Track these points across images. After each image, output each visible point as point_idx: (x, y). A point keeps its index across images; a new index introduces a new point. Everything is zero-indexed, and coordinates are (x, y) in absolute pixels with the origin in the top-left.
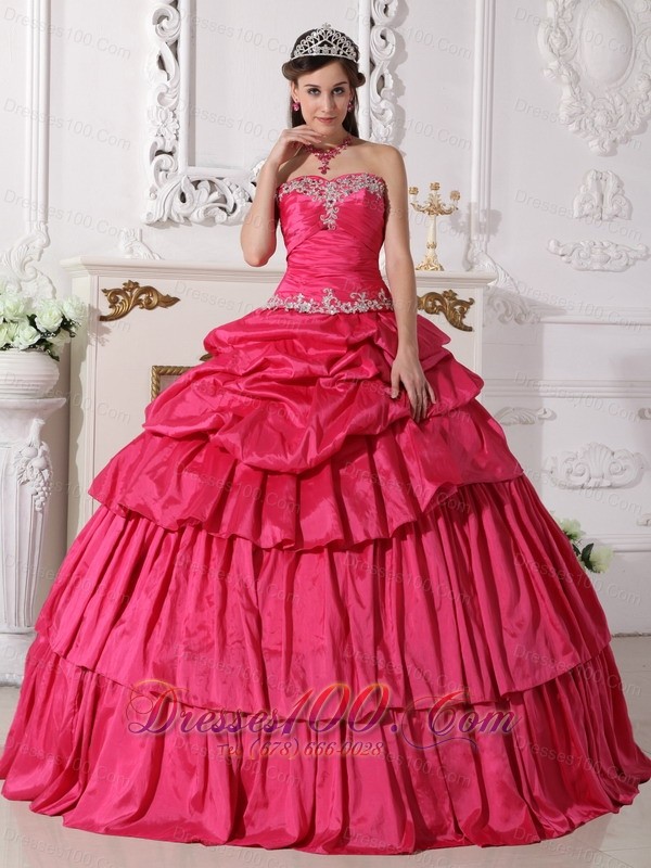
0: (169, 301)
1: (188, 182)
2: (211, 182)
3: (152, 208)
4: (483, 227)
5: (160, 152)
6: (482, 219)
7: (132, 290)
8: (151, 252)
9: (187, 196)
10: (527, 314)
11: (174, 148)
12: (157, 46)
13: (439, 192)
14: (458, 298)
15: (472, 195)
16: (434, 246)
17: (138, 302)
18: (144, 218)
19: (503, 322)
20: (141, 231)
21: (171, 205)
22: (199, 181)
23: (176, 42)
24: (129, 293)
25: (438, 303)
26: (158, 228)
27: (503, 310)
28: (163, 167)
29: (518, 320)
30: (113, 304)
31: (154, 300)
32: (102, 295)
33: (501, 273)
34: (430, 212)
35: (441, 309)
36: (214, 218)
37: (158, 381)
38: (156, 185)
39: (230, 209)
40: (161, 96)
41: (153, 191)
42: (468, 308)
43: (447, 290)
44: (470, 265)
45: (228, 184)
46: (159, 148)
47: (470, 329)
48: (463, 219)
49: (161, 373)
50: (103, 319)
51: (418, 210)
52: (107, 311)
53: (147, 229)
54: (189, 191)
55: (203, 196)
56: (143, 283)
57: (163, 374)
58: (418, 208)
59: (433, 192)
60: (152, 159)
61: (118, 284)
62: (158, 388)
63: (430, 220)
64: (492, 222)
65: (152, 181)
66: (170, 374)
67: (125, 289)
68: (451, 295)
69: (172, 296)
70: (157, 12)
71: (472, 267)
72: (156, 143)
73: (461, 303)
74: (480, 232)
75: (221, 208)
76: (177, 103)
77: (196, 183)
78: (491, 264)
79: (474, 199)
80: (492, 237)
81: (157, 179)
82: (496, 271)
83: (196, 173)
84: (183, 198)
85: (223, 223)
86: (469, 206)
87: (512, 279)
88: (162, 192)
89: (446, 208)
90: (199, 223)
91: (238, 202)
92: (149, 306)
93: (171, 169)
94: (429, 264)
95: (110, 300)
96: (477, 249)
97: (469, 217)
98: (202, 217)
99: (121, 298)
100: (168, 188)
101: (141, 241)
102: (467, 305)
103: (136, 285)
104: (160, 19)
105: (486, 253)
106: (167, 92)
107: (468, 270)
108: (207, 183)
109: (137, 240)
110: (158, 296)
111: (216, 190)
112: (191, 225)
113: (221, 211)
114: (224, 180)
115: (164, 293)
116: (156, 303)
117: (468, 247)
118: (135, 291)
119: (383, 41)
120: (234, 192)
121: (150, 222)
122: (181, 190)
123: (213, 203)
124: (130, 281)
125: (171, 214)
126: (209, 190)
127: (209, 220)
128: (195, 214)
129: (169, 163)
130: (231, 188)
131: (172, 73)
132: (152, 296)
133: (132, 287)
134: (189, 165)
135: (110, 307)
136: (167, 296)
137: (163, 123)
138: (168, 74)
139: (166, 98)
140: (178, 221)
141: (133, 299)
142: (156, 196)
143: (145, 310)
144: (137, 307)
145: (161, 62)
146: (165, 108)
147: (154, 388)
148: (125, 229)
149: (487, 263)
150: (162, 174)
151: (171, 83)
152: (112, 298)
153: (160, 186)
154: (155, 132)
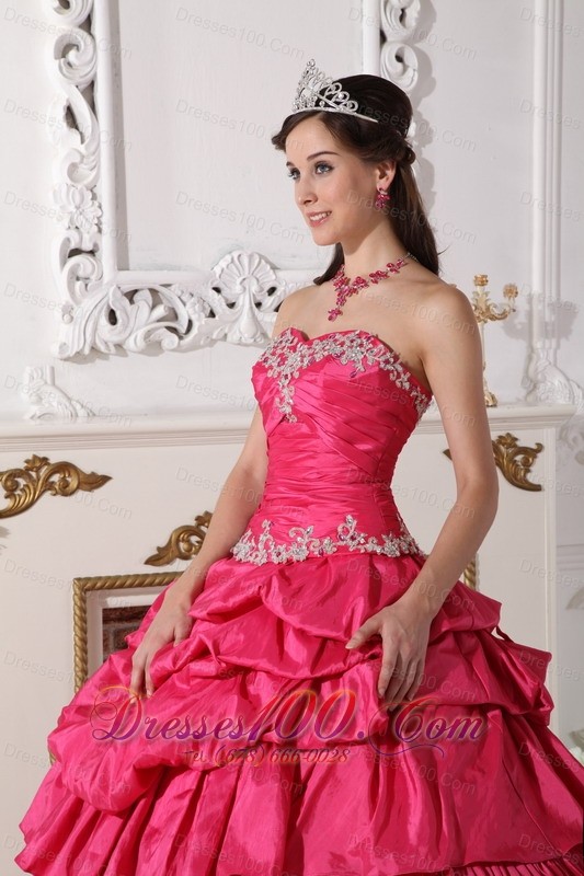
0: (95, 482)
1: (119, 294)
2: (153, 292)
3: (64, 335)
4: (549, 328)
5: (75, 252)
6: (549, 317)
7: (38, 470)
8: (69, 399)
9: (118, 314)
11: (96, 245)
12: (63, 92)
13: (487, 288)
14: (520, 444)
15: (534, 282)
17: (48, 486)
18: (55, 349)
20: (53, 369)
21: (95, 330)
22: (136, 291)
23: (92, 84)
24: (34, 474)
26: (78, 363)
28: (81, 273)
30: (10, 492)
31: (73, 482)
36: (159, 343)
37: (83, 600)
38: (71, 302)
39: (183, 328)
40: (73, 170)
41: (67, 310)
42: (535, 457)
43: (503, 433)
44: (532, 385)
45: (178, 292)
46: (73, 246)
47: (537, 488)
48: (521, 318)
49: (87, 587)
52: (3, 504)
53: (61, 366)
54: (121, 307)
55: (141, 317)
56: (55, 458)
57: (93, 588)
59: (479, 289)
60: (63, 263)
61: (17, 461)
64: (563, 320)
65: (65, 297)
66: (101, 588)
67: (27, 469)
68: (510, 441)
69: (100, 472)
70: (62, 38)
71: (535, 387)
72: (68, 240)
73: (525, 450)
74: (547, 337)
75: (169, 328)
76: (97, 177)
77: (131, 296)
78: (563, 380)
79: (536, 288)
80: (563, 341)
81: (72, 293)
82: (571, 393)
83: (129, 280)
84: (112, 318)
85: (173, 350)
86: (530, 299)
88: (81, 312)
89: (496, 312)
90: (142, 352)
91: (194, 318)
92: (65, 491)
93: (93, 277)
95: (6, 488)
96: (542, 361)
97: (530, 314)
98: (141, 344)
99: (22, 482)
100: (91, 304)
101: (54, 384)
102: (531, 453)
103: (45, 460)
104: (65, 49)
105: (555, 365)
106: (82, 162)
107: (529, 393)
108: (148, 293)
109: (46, 383)
110: (78, 475)
111: (161, 303)
112: (127, 356)
113: (169, 333)
114: (172, 288)
115: (87, 469)
116: (75, 486)
117: (530, 358)
118: (44, 471)
119: (400, 65)
120: (188, 305)
121: (66, 355)
122: (109, 306)
123: (159, 321)
124: (35, 457)
125: (95, 343)
126: (151, 303)
127: (153, 347)
128: (131, 341)
129: (90, 268)
130: (183, 298)
131: (88, 132)
132: (69, 475)
133: (38, 464)
134: (120, 269)
135: (6, 497)
136: (93, 474)
137: (77, 208)
138: (81, 133)
139: (80, 170)
140: (106, 351)
141: (41, 482)
142: (72, 318)
143: (59, 497)
144: (48, 494)
145: (70, 115)
146: (79, 186)
147: (78, 612)
148: (28, 369)
149: (557, 381)
150: (79, 284)
151: (86, 148)
152: (9, 483)
153: (78, 302)
154: (66, 223)
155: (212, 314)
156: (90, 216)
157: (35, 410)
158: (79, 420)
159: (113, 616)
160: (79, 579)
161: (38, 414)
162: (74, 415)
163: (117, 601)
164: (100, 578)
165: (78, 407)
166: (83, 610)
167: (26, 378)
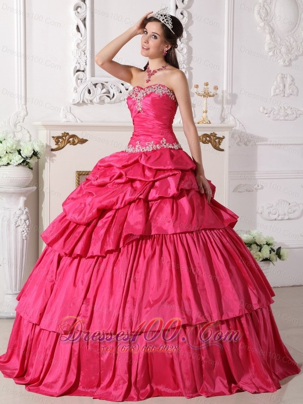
0: (83, 141)
1: (92, 84)
2: (102, 84)
3: (75, 97)
4: (229, 101)
5: (78, 71)
6: (229, 98)
8: (75, 117)
9: (91, 91)
10: (249, 141)
11: (85, 69)
12: (76, 21)
13: (208, 87)
14: (217, 136)
15: (224, 87)
16: (206, 112)
17: (69, 142)
18: (71, 101)
19: (239, 145)
20: (70, 107)
21: (84, 95)
22: (97, 84)
23: (85, 18)
24: (64, 138)
25: (208, 139)
26: (78, 106)
27: (239, 140)
28: (80, 77)
29: (245, 144)
30: (57, 143)
31: (76, 141)
32: (51, 138)
33: (238, 122)
34: (204, 96)
35: (209, 141)
36: (104, 100)
37: (79, 178)
38: (77, 86)
39: (111, 96)
40: (78, 45)
41: (75, 89)
42: (222, 140)
43: (212, 132)
44: (223, 119)
45: (110, 85)
46: (77, 69)
47: (222, 150)
48: (220, 98)
49: (80, 174)
50: (52, 150)
51: (198, 95)
52: (54, 147)
53: (73, 107)
54: (92, 88)
55: (98, 91)
56: (71, 133)
57: (81, 175)
58: (199, 94)
59: (206, 87)
60: (75, 74)
62: (79, 181)
63: (204, 100)
64: (233, 99)
65: (75, 84)
66: (84, 175)
67: (62, 136)
68: (214, 135)
69: (85, 139)
70: (76, 5)
71: (224, 120)
72: (76, 67)
73: (219, 138)
74: (228, 104)
75: (107, 96)
76: (86, 47)
77: (95, 85)
78: (233, 118)
79: (225, 89)
80: (233, 106)
81: (77, 84)
82: (236, 122)
83: (95, 80)
84: (89, 92)
85: (108, 103)
87: (243, 125)
88: (80, 89)
89: (211, 94)
90: (97, 103)
91: (115, 93)
92: (74, 144)
93: (84, 79)
94: (204, 120)
95: (56, 141)
96: (226, 112)
97: (223, 97)
98: (98, 100)
99: (61, 140)
100: (82, 87)
101: (70, 112)
102: (221, 139)
103: (68, 134)
104: (77, 8)
105: (231, 114)
106: (81, 42)
107: (222, 122)
109: (68, 112)
110: (78, 139)
111: (105, 88)
112: (93, 104)
114: (109, 83)
115: (81, 137)
117: (222, 111)
118: (67, 137)
119: (182, 16)
120: (113, 89)
121: (74, 103)
122: (88, 88)
123: (103, 94)
124: (65, 133)
125: (84, 100)
126: (101, 88)
127: (102, 102)
128: (95, 99)
129: (83, 76)
130: (112, 86)
131: (83, 33)
132: (75, 139)
133: (66, 135)
134: (92, 77)
135: (56, 145)
136: (82, 139)
137: (79, 57)
138: (81, 34)
139: (81, 45)
140: (87, 102)
141: (66, 141)
142: (77, 91)
143: (72, 145)
144: (68, 144)
145: (78, 28)
146: (80, 50)
147: (77, 182)
149: (231, 118)
150: (79, 81)
151: (83, 38)
153: (79, 87)
154: (76, 61)
155: (121, 92)
156: (83, 60)
157: (64, 120)
160: (78, 171)
161: (66, 121)
162: (76, 121)
164: (84, 171)
165: (78, 119)
167: (62, 110)
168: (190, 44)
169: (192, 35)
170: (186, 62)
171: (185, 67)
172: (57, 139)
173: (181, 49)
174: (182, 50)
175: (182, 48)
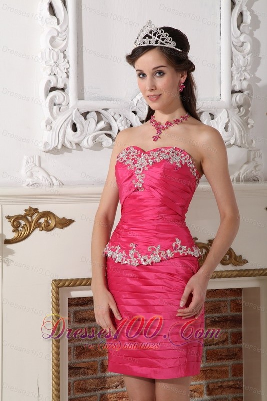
0: (65, 223)
1: (78, 114)
2: (98, 113)
3: (48, 138)
5: (53, 89)
7: (32, 214)
8: (49, 175)
9: (78, 126)
11: (65, 85)
17: (38, 225)
18: (41, 148)
20: (39, 157)
21: (64, 134)
22: (88, 113)
24: (29, 218)
26: (54, 154)
28: (57, 101)
30: (16, 228)
31: (52, 223)
32: (6, 221)
36: (101, 143)
37: (57, 293)
38: (51, 118)
40: (52, 40)
41: (49, 123)
45: (112, 114)
46: (52, 85)
49: (59, 286)
50: (7, 242)
52: (11, 235)
53: (45, 156)
54: (80, 121)
55: (91, 127)
56: (42, 209)
60: (46, 95)
61: (20, 210)
65: (47, 115)
66: (68, 286)
67: (26, 215)
69: (68, 217)
75: (107, 135)
76: (66, 45)
77: (85, 115)
81: (51, 113)
83: (84, 106)
84: (74, 128)
85: (109, 148)
88: (57, 124)
90: (89, 149)
91: (121, 128)
92: (48, 228)
93: (64, 104)
95: (13, 225)
98: (91, 143)
99: (22, 222)
100: (61, 121)
101: (40, 166)
103: (36, 210)
106: (58, 35)
108: (95, 113)
109: (36, 165)
110: (55, 219)
111: (102, 120)
112: (82, 150)
113: (107, 137)
114: (109, 111)
115: (60, 215)
116: (53, 225)
118: (35, 216)
120: (118, 121)
121: (46, 150)
122: (72, 121)
123: (100, 130)
124: (30, 208)
125: (64, 143)
126: (96, 120)
127: (97, 146)
128: (85, 141)
129: (62, 98)
130: (115, 117)
131: (61, 19)
132: (50, 218)
133: (32, 212)
134: (79, 99)
135: (13, 232)
136: (64, 218)
137: (55, 62)
138: (58, 19)
139: (56, 40)
140: (70, 148)
141: (33, 223)
142: (51, 127)
143: (44, 231)
144: (37, 230)
145: (51, 8)
146: (56, 50)
147: (54, 300)
148: (25, 157)
150: (55, 108)
151: (61, 27)
152: (15, 223)
153: (54, 119)
154: (48, 71)
156: (62, 68)
157: (29, 181)
158: (54, 187)
159: (73, 303)
160: (55, 280)
161: (31, 184)
162: (52, 185)
163: (77, 294)
164: (67, 280)
165: (54, 180)
166: (57, 299)
167: (24, 163)
168: (257, 34)
169: (260, 18)
170: (249, 68)
171: (248, 77)
172: (15, 221)
173: (240, 44)
174: (242, 45)
175: (243, 43)
